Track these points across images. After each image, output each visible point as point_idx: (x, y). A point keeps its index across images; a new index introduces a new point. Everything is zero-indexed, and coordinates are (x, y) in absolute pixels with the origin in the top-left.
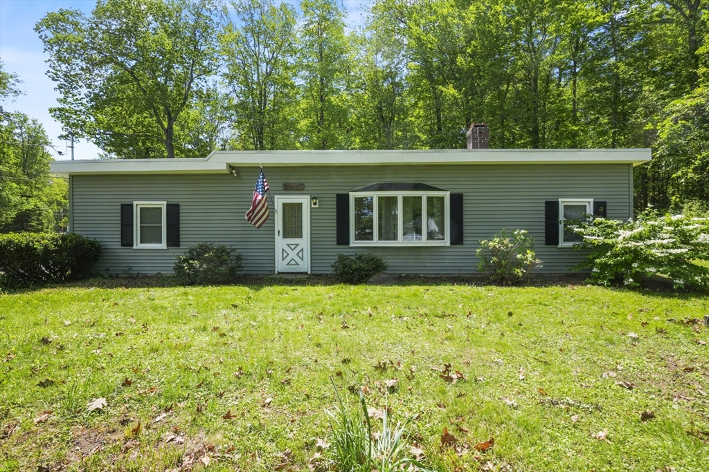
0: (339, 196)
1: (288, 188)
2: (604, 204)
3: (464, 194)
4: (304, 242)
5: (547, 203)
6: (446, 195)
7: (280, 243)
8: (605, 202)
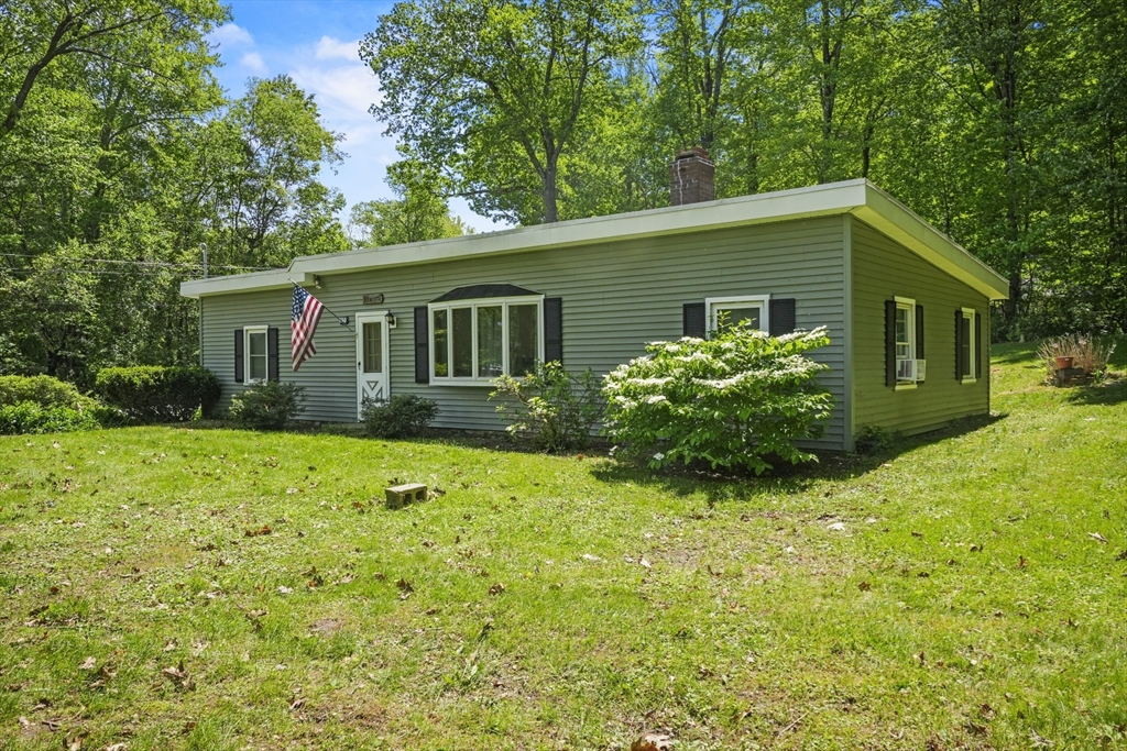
0: (417, 309)
1: (370, 302)
2: (790, 304)
3: (564, 299)
4: (382, 378)
5: (686, 307)
6: (538, 300)
7: (363, 379)
8: (793, 301)
